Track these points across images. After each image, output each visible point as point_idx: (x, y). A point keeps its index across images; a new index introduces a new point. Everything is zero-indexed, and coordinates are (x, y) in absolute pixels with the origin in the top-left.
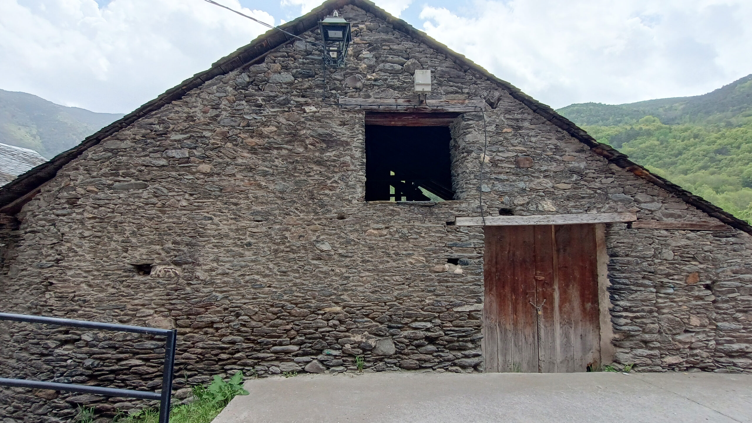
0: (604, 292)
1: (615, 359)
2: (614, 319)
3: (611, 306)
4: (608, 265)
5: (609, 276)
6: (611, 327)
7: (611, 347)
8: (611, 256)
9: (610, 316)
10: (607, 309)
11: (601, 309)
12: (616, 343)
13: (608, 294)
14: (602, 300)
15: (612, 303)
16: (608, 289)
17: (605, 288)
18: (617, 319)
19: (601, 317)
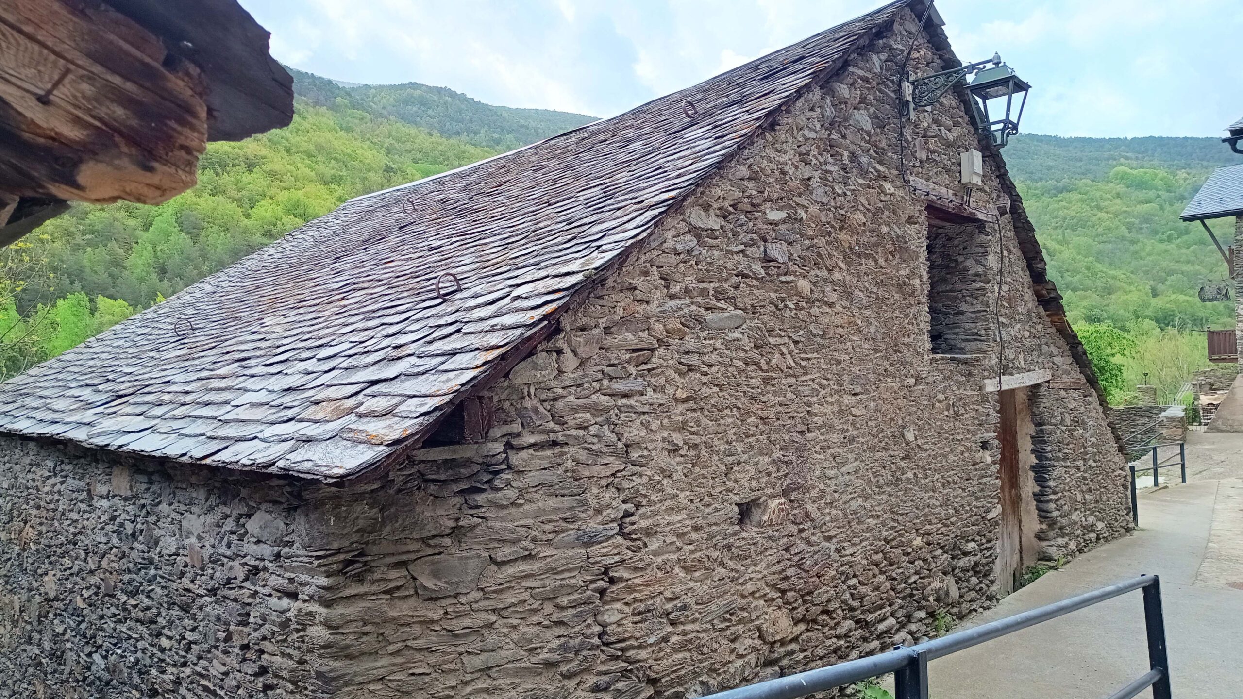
0: (1026, 473)
1: (1042, 556)
2: (1041, 505)
3: (1037, 489)
4: (1032, 437)
5: (1033, 451)
6: (1036, 516)
7: (1035, 541)
8: (1036, 425)
9: (1035, 503)
10: (1031, 494)
11: (1023, 495)
12: (1040, 536)
13: (1032, 474)
14: (1025, 483)
15: (1038, 485)
16: (1032, 468)
17: (1028, 467)
18: (1046, 505)
19: (1023, 506)
